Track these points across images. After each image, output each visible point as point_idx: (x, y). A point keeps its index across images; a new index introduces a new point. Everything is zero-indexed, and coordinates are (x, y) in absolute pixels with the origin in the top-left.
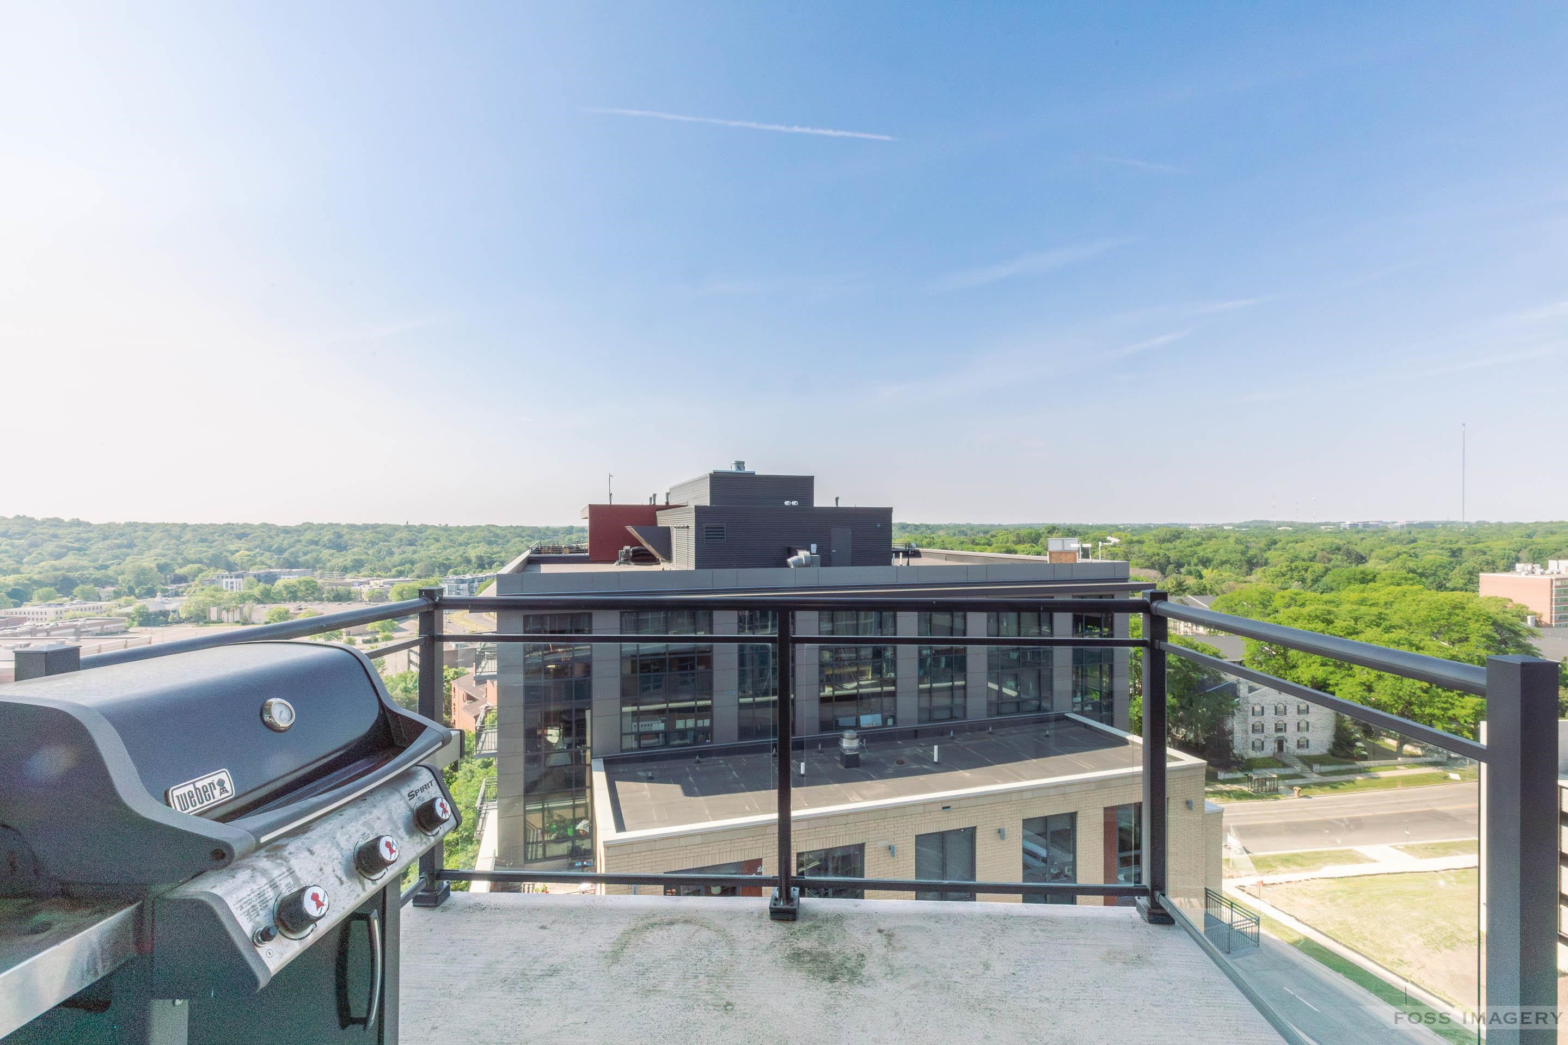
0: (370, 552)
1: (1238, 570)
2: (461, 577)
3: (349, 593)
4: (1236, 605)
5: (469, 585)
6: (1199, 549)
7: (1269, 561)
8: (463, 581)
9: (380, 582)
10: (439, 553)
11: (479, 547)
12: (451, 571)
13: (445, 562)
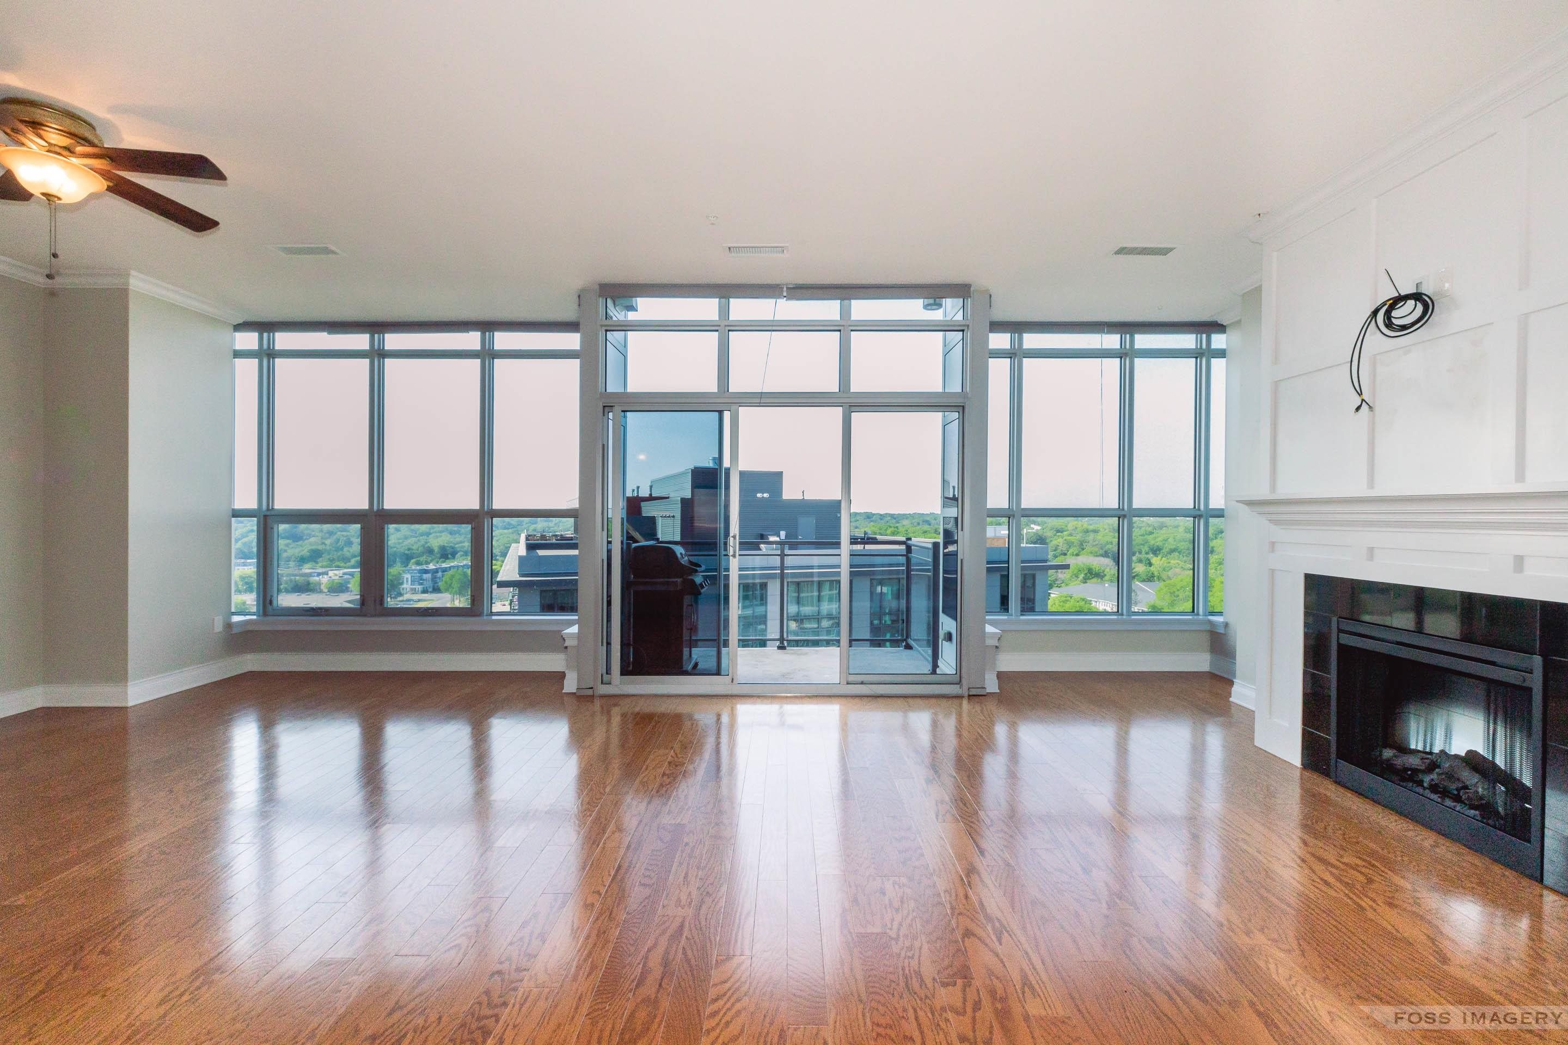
0: (328, 542)
1: (1185, 558)
2: (424, 567)
3: (309, 583)
4: (1178, 590)
5: (432, 575)
6: (1150, 538)
7: (1215, 549)
8: (426, 572)
9: (340, 572)
10: (399, 543)
11: (441, 536)
12: (413, 561)
13: (406, 552)
